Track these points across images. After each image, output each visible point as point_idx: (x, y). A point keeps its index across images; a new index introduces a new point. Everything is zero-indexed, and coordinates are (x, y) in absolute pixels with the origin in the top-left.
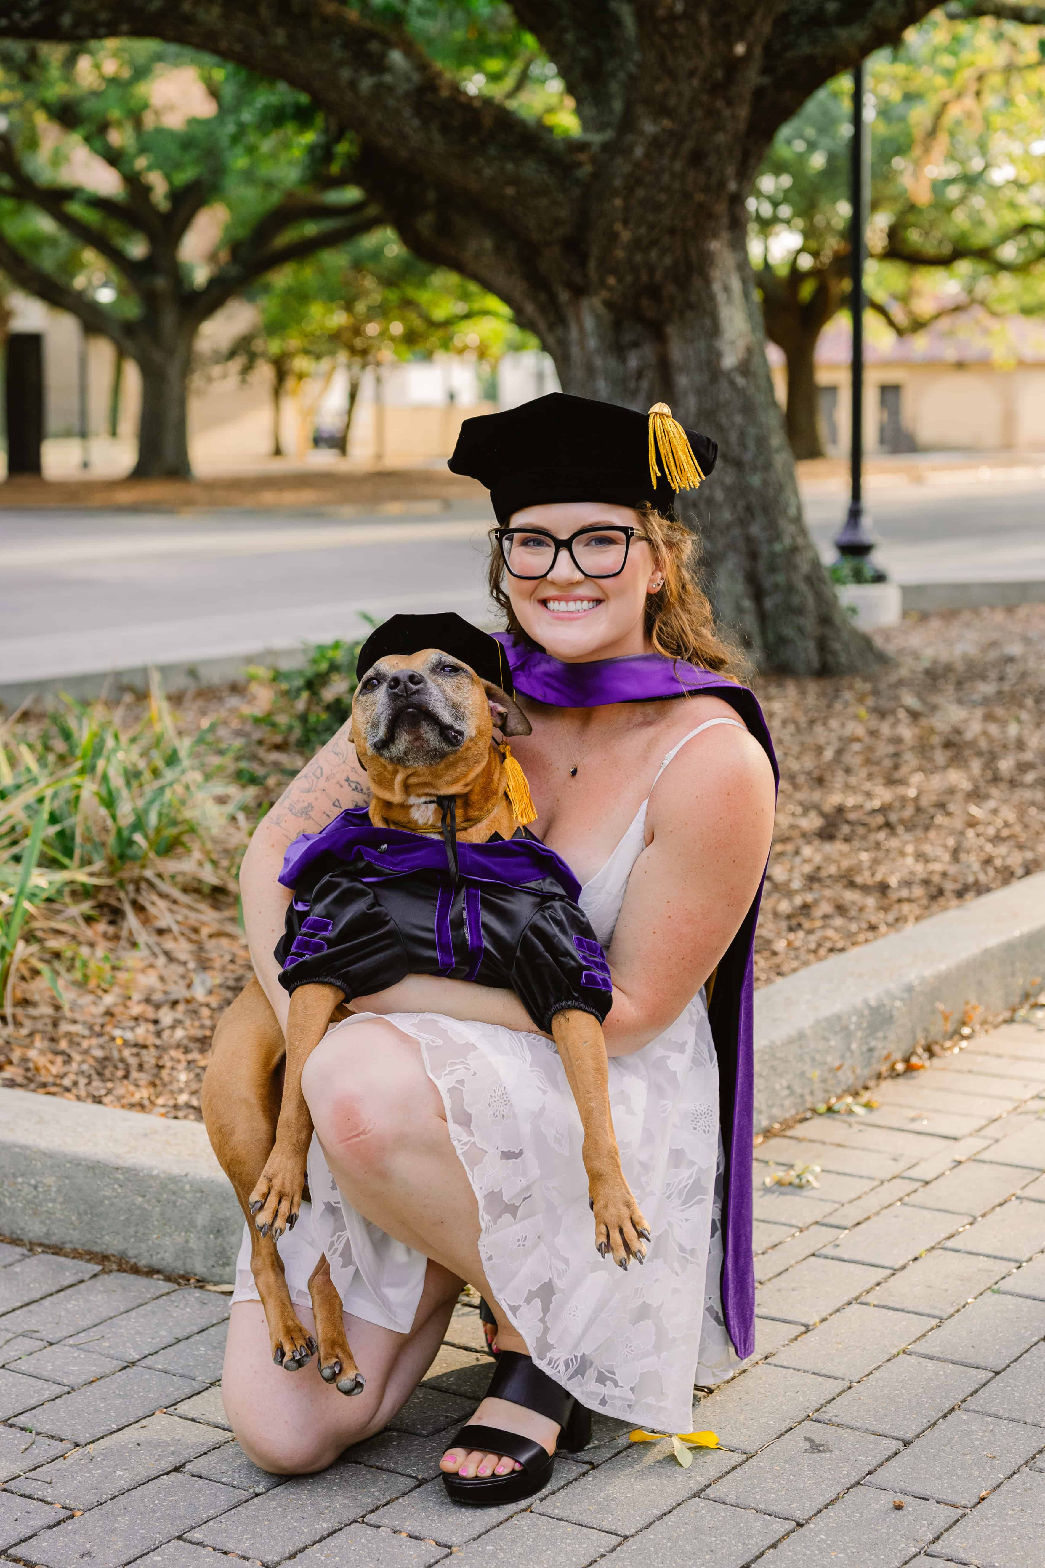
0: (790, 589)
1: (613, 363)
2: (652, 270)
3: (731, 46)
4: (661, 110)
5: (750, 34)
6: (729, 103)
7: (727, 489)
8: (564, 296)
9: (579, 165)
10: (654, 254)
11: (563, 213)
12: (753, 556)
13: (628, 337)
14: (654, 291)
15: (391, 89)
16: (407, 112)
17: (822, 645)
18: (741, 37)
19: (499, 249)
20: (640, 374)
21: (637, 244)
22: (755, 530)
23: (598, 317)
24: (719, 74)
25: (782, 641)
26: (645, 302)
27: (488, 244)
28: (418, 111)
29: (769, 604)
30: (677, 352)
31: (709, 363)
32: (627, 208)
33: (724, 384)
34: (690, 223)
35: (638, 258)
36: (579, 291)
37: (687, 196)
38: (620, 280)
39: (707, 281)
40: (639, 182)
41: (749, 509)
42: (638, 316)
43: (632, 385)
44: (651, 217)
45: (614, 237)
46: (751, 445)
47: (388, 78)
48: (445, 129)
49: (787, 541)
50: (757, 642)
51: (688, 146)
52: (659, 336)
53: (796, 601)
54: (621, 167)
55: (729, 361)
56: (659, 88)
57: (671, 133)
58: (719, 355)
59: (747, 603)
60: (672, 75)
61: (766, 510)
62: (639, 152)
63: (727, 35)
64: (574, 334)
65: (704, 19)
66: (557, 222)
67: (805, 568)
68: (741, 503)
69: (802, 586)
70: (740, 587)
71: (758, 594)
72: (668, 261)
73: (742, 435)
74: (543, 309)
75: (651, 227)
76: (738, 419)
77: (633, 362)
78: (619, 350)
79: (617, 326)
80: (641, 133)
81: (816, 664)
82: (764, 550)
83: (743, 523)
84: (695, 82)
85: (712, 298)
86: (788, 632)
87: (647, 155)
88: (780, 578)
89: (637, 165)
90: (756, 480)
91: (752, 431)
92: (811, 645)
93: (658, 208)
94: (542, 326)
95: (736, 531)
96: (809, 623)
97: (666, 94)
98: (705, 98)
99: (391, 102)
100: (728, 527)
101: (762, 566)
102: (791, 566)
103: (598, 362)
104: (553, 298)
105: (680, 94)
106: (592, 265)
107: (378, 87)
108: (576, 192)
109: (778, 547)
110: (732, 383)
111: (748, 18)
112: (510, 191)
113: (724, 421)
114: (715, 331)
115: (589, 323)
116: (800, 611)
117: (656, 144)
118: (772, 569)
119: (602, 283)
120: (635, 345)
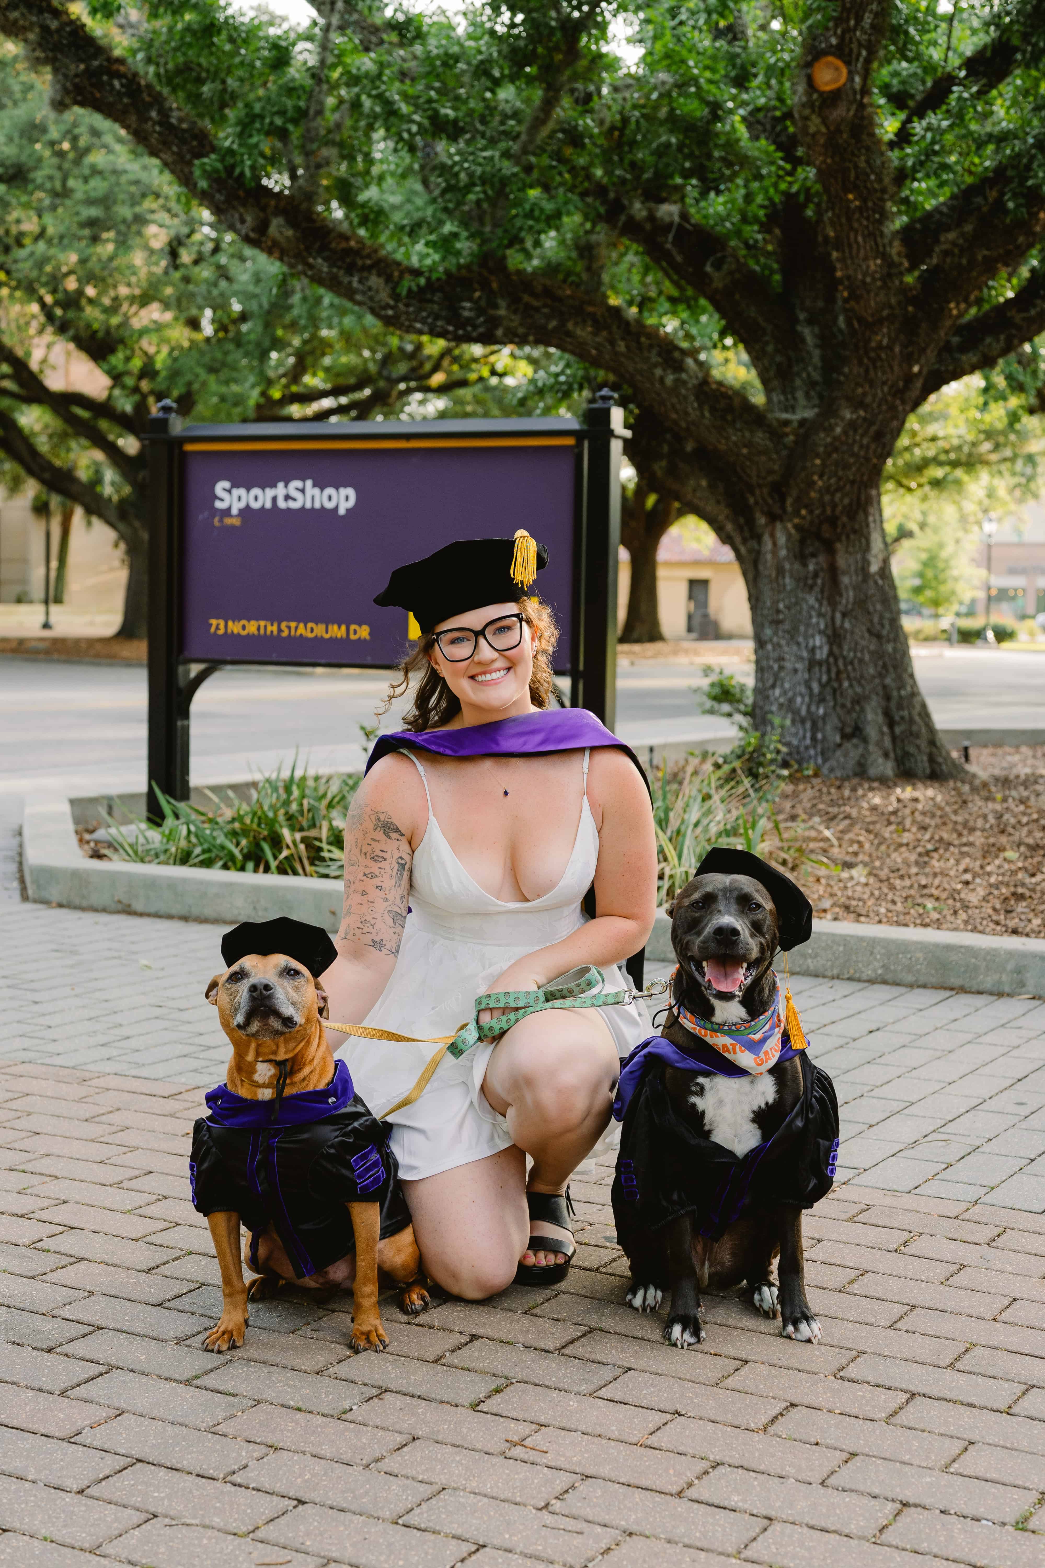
0: (911, 721)
1: (797, 566)
2: (834, 506)
3: (911, 367)
4: (858, 404)
5: (923, 361)
6: (903, 402)
7: (872, 653)
8: (762, 520)
9: (787, 435)
10: (838, 495)
11: (776, 467)
12: (888, 698)
13: (810, 550)
14: (833, 521)
15: (684, 383)
16: (692, 398)
17: (932, 759)
18: (917, 362)
19: (711, 486)
20: (816, 575)
21: (828, 489)
22: (888, 681)
23: (789, 537)
24: (901, 384)
25: (907, 755)
26: (825, 527)
27: (704, 483)
28: (697, 398)
29: (898, 730)
30: (841, 561)
31: (863, 569)
32: (824, 464)
33: (871, 583)
34: (865, 478)
35: (827, 498)
36: (773, 518)
37: (867, 460)
38: (811, 512)
39: (866, 515)
40: (836, 450)
41: (885, 666)
42: (818, 536)
43: (810, 582)
44: (840, 473)
45: (811, 484)
46: (886, 623)
47: (684, 376)
48: (713, 410)
49: (909, 689)
50: (892, 755)
51: (874, 429)
52: (831, 551)
53: (915, 728)
54: (822, 438)
55: (874, 568)
56: (860, 390)
57: (865, 419)
58: (869, 563)
59: (885, 729)
60: (872, 384)
61: (895, 668)
62: (838, 430)
63: (909, 359)
64: (768, 545)
65: (897, 349)
66: (770, 472)
67: (918, 707)
68: (880, 663)
69: (917, 718)
70: (880, 719)
71: (891, 724)
72: (846, 501)
73: (881, 618)
74: (740, 528)
75: (840, 479)
76: (879, 607)
77: (811, 567)
78: (801, 557)
79: (802, 542)
80: (842, 419)
81: (928, 771)
82: (895, 694)
83: (881, 676)
84: (886, 389)
85: (868, 526)
86: (912, 750)
87: (845, 432)
88: (905, 713)
89: (835, 439)
90: (890, 648)
91: (887, 615)
92: (925, 758)
93: (846, 467)
94: (738, 540)
95: (877, 681)
96: (923, 744)
97: (864, 394)
98: (889, 398)
99: (683, 391)
100: (873, 677)
101: (893, 704)
102: (911, 706)
103: (787, 566)
104: (750, 522)
105: (874, 396)
106: (789, 501)
107: (679, 382)
108: (784, 453)
109: (903, 693)
110: (876, 583)
111: (923, 350)
112: (745, 451)
113: (871, 608)
114: (867, 548)
115: (782, 539)
116: (917, 736)
117: (852, 425)
118: (900, 707)
119: (797, 513)
120: (813, 555)
